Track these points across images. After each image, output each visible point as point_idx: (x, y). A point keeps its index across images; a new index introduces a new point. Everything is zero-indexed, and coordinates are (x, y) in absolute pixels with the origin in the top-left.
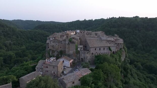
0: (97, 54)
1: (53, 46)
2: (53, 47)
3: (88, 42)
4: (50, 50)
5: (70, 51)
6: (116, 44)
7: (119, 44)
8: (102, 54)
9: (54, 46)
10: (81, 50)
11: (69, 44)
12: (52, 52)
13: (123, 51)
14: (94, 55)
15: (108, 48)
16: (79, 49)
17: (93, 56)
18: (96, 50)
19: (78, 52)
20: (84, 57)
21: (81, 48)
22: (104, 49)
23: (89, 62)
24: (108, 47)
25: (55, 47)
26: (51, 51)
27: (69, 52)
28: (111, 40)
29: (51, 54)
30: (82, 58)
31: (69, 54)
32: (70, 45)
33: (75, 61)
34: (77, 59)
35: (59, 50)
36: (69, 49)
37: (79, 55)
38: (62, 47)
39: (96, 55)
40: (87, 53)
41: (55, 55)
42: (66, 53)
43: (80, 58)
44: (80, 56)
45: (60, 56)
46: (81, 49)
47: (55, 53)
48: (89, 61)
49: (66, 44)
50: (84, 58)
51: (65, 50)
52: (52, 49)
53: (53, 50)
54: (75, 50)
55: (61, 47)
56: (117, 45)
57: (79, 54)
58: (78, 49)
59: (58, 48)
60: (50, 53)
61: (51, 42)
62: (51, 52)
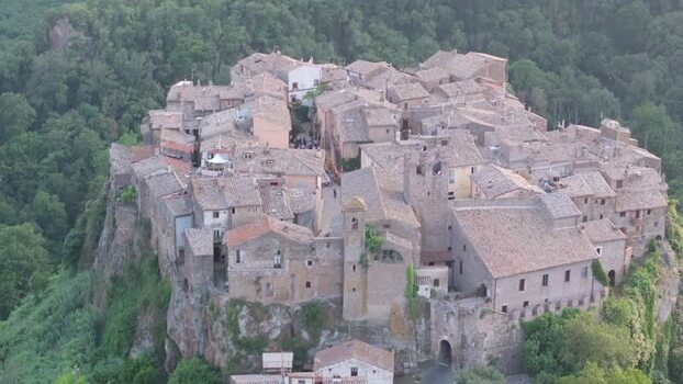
0: (534, 313)
1: (259, 278)
2: (257, 282)
3: (474, 238)
4: (241, 302)
5: (371, 308)
6: (623, 214)
7: (638, 212)
8: (558, 308)
9: (263, 282)
10: (433, 294)
11: (364, 263)
12: (252, 313)
13: (666, 257)
14: (516, 322)
15: (590, 271)
16: (424, 291)
17: (513, 327)
18: (522, 288)
19: (419, 309)
20: (464, 338)
21: (436, 283)
22: (567, 279)
23: (492, 361)
24: (589, 265)
25: (268, 285)
26: (245, 311)
27: (364, 310)
28: (592, 196)
29: (244, 332)
30: (445, 344)
31: (365, 322)
32: (369, 270)
33: (406, 364)
34: (414, 348)
35: (297, 301)
36: (365, 296)
37: (423, 327)
38: (315, 284)
39: (529, 318)
40: (482, 317)
41: (270, 332)
42: (347, 316)
43: (433, 340)
44: (429, 329)
45: (305, 335)
46: (437, 289)
47: (274, 320)
48: (489, 358)
49: (342, 263)
50: (463, 344)
51: (340, 302)
52: (252, 297)
53: (258, 305)
54: (401, 300)
55: (308, 285)
56: (632, 222)
57: (428, 316)
58: (419, 293)
59: (288, 287)
60: (242, 323)
61: (242, 253)
62: (242, 317)
